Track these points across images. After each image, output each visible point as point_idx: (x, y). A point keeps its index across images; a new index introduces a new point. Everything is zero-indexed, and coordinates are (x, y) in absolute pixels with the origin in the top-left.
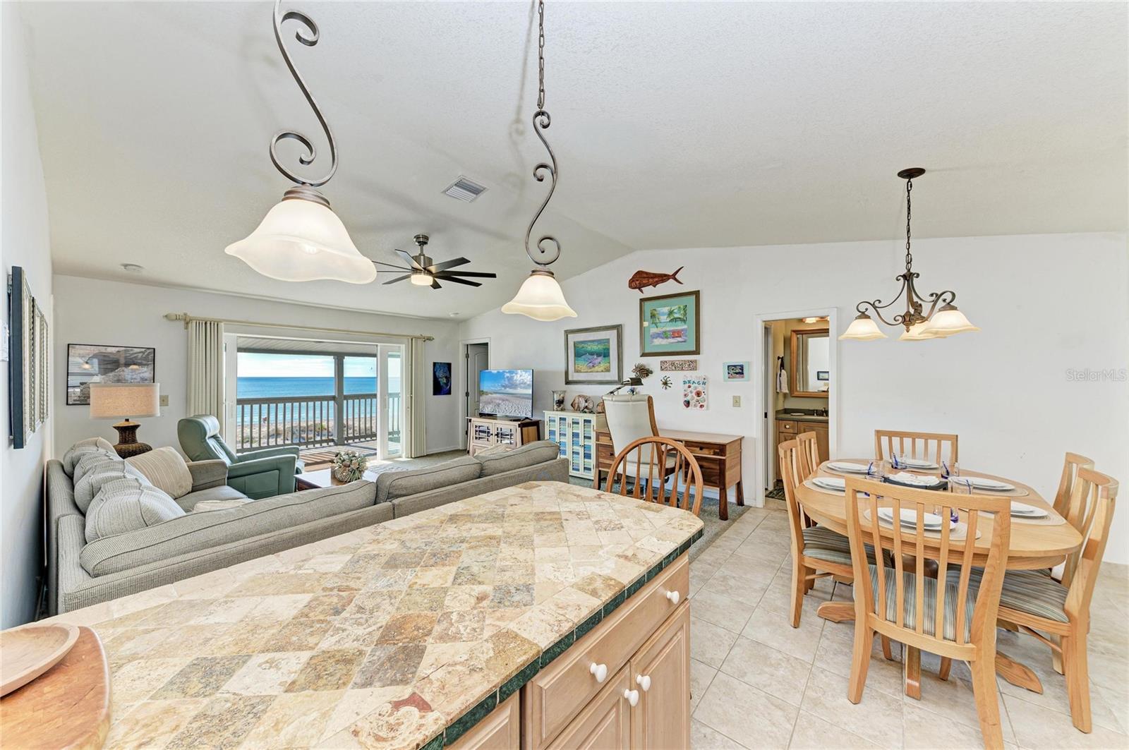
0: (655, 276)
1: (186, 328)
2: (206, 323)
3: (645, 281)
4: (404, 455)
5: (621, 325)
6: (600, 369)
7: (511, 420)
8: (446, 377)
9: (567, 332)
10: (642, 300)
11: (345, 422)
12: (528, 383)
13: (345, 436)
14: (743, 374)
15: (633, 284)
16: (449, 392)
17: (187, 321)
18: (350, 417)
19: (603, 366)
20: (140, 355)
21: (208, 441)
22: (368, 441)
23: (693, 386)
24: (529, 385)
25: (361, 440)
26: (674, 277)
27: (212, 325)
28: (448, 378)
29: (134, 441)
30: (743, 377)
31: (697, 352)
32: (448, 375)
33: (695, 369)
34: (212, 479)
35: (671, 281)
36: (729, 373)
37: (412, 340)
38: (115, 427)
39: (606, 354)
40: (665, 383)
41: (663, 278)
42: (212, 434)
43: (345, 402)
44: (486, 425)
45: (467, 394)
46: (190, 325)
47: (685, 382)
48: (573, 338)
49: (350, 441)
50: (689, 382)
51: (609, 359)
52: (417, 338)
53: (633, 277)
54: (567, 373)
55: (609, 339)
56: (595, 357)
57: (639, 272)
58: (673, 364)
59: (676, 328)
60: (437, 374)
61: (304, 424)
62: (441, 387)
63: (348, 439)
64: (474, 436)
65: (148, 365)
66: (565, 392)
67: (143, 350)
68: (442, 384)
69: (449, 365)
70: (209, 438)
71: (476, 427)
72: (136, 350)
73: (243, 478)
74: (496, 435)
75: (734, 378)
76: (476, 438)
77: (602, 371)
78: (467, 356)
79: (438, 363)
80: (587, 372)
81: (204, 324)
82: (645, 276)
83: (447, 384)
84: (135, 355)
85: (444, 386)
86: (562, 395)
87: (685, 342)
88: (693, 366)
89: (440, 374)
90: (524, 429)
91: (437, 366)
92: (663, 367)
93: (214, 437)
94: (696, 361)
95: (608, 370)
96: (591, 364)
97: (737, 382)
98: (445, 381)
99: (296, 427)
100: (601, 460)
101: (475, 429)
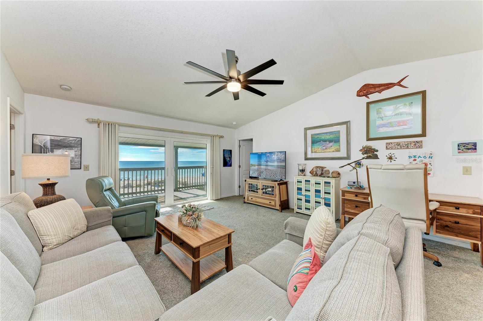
0: (380, 85)
1: (99, 127)
2: (109, 125)
3: (373, 90)
4: (209, 198)
5: (350, 121)
6: (331, 150)
7: (272, 181)
8: (229, 157)
9: (306, 129)
10: (368, 104)
11: (178, 179)
12: (282, 159)
13: (178, 187)
14: (476, 149)
15: (361, 93)
16: (231, 166)
17: (99, 123)
18: (181, 177)
19: (333, 149)
20: (74, 141)
21: (104, 193)
22: (189, 189)
23: (418, 160)
24: (283, 160)
25: (186, 189)
26: (399, 84)
27: (112, 125)
28: (230, 158)
29: (54, 193)
30: (475, 152)
31: (424, 134)
32: (230, 156)
33: (421, 147)
34: (101, 221)
35: (396, 87)
36: (459, 149)
37: (213, 137)
38: (39, 184)
39: (337, 140)
40: (390, 158)
41: (389, 86)
42: (108, 187)
43: (178, 170)
44: (256, 183)
45: (240, 166)
46: (100, 125)
47: (410, 157)
48: (310, 133)
49: (181, 189)
50: (415, 156)
51: (340, 143)
52: (216, 136)
53: (360, 89)
54: (306, 154)
55: (339, 131)
56: (328, 143)
57: (365, 85)
58: (398, 144)
59: (403, 119)
60: (225, 156)
61: (160, 180)
62: (227, 163)
63: (180, 188)
64: (248, 189)
65: (78, 147)
66: (306, 164)
67: (75, 139)
68: (227, 161)
69: (231, 151)
70: (105, 191)
71: (249, 184)
72: (71, 139)
73: (124, 217)
74: (262, 189)
75: (465, 152)
76: (249, 191)
77: (334, 151)
78: (240, 146)
79: (225, 150)
80: (322, 152)
81: (108, 125)
82: (372, 86)
83: (230, 162)
84: (71, 142)
85: (229, 162)
86: (304, 167)
87: (410, 128)
88: (418, 145)
89: (226, 156)
90: (280, 186)
91: (225, 151)
92: (388, 147)
93: (110, 189)
94: (421, 142)
95: (338, 150)
96: (324, 148)
97: (469, 156)
98: (229, 159)
99: (157, 181)
100: (346, 209)
101: (248, 185)
